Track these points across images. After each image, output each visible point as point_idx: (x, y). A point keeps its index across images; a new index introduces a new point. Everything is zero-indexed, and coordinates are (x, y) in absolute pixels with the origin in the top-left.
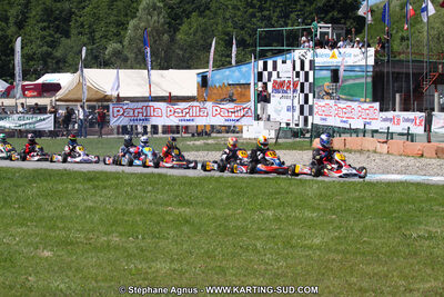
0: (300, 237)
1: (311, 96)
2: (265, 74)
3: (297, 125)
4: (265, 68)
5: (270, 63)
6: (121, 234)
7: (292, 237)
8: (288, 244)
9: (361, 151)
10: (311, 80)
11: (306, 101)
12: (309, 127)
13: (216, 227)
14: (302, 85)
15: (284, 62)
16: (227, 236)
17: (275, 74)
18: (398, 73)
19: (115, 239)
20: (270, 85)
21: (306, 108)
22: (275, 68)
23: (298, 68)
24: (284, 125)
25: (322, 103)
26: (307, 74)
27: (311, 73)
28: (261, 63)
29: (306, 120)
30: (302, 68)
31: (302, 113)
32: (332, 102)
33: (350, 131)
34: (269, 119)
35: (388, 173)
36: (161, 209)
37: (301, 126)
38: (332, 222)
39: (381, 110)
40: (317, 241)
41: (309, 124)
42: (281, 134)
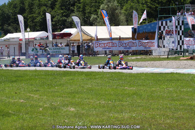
1: (183, 36)
2: (162, 27)
3: (177, 49)
4: (162, 25)
5: (164, 22)
10: (183, 29)
11: (181, 39)
14: (179, 32)
15: (170, 22)
17: (166, 27)
20: (164, 32)
21: (181, 41)
22: (166, 24)
23: (177, 25)
24: (171, 50)
25: (187, 39)
26: (181, 27)
27: (183, 26)
28: (160, 22)
29: (181, 47)
30: (179, 24)
31: (179, 44)
32: (191, 39)
34: (164, 47)
37: (179, 49)
41: (182, 49)
42: (170, 53)
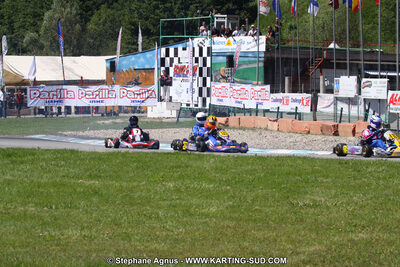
0: (198, 206)
1: (208, 79)
2: (168, 59)
3: (196, 105)
4: (167, 54)
5: (172, 50)
6: (36, 205)
7: (191, 205)
8: (187, 212)
9: (254, 129)
10: (209, 65)
11: (205, 84)
12: (207, 107)
13: (123, 198)
14: (201, 69)
15: (184, 49)
16: (132, 205)
17: (176, 60)
18: (286, 59)
19: (31, 209)
20: (172, 70)
21: (205, 90)
22: (176, 54)
23: (197, 54)
24: (184, 106)
25: (219, 85)
26: (205, 60)
27: (209, 59)
28: (163, 50)
29: (204, 101)
30: (201, 54)
31: (200, 94)
32: (227, 85)
33: (244, 111)
34: (171, 100)
35: (278, 148)
36: (73, 181)
37: (200, 106)
38: (227, 192)
39: (272, 92)
40: (213, 210)
41: (208, 104)
42: (182, 114)
